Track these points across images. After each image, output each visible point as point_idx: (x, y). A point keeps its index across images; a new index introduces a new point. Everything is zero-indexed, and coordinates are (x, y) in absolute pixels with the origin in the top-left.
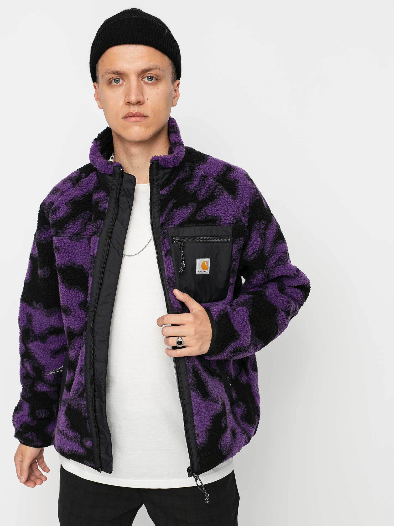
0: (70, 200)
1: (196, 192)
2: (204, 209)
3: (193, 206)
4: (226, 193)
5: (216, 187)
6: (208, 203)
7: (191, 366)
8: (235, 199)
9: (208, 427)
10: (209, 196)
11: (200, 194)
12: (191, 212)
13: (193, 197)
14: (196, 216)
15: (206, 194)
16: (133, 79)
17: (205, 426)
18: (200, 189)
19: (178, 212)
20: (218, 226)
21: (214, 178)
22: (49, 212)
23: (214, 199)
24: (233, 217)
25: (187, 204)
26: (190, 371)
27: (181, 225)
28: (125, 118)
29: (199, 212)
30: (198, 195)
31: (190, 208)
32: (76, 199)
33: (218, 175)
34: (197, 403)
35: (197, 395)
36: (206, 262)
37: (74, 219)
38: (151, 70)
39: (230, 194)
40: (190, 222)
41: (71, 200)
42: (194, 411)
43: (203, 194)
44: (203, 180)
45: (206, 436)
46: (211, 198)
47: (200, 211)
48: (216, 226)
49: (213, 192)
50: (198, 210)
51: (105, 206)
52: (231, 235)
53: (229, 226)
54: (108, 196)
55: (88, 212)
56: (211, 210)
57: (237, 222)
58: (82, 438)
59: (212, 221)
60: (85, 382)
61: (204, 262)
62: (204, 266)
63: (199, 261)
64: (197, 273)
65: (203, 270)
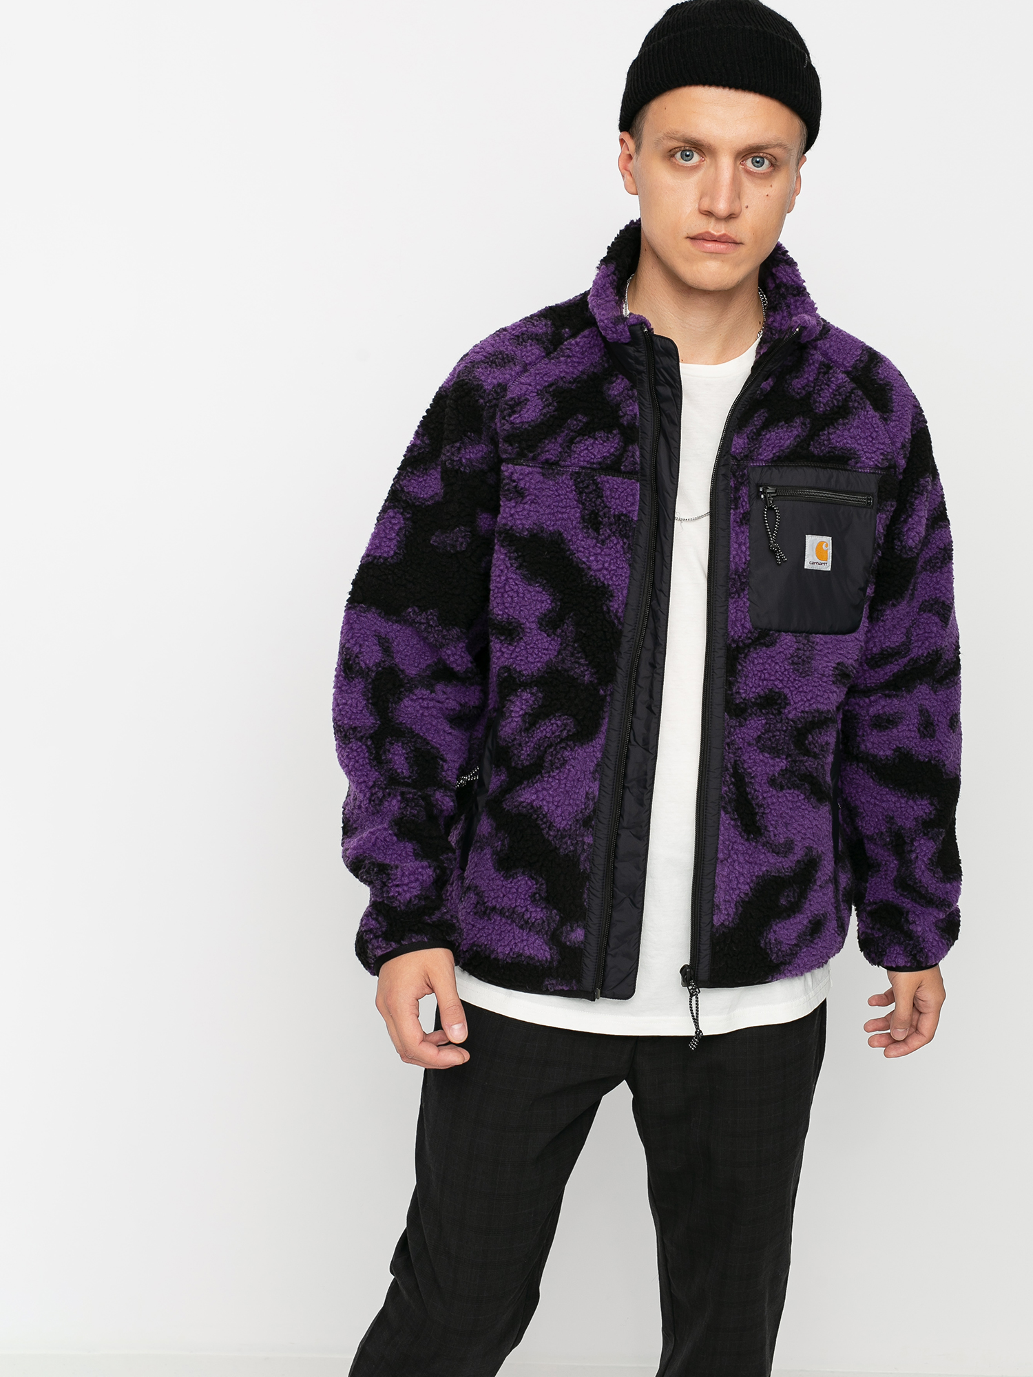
0: (545, 387)
1: (809, 395)
2: (826, 432)
3: (804, 424)
4: (869, 407)
5: (852, 392)
6: (836, 420)
7: (732, 761)
8: (885, 419)
9: (742, 896)
10: (839, 407)
11: (820, 402)
12: (798, 436)
13: (804, 405)
14: (809, 445)
15: (832, 402)
17: (737, 892)
18: (819, 390)
19: (768, 436)
20: (850, 470)
21: (847, 373)
22: (496, 405)
23: (848, 414)
24: (882, 454)
25: (788, 420)
26: (727, 770)
27: (775, 461)
28: (693, 239)
29: (816, 438)
30: (815, 402)
31: (795, 427)
32: (561, 384)
33: (854, 367)
34: (729, 840)
35: (732, 823)
36: (824, 544)
39: (876, 408)
40: (796, 456)
41: (550, 386)
42: (721, 856)
43: (824, 401)
44: (825, 373)
45: (735, 914)
46: (841, 412)
47: (819, 435)
48: (847, 470)
49: (846, 400)
50: (813, 434)
51: (632, 410)
52: (876, 494)
53: (873, 473)
54: (633, 387)
55: (580, 417)
56: (842, 437)
57: (889, 467)
58: (562, 923)
59: (840, 460)
60: (599, 794)
61: (821, 544)
62: (819, 551)
63: (812, 541)
64: (807, 566)
65: (819, 561)
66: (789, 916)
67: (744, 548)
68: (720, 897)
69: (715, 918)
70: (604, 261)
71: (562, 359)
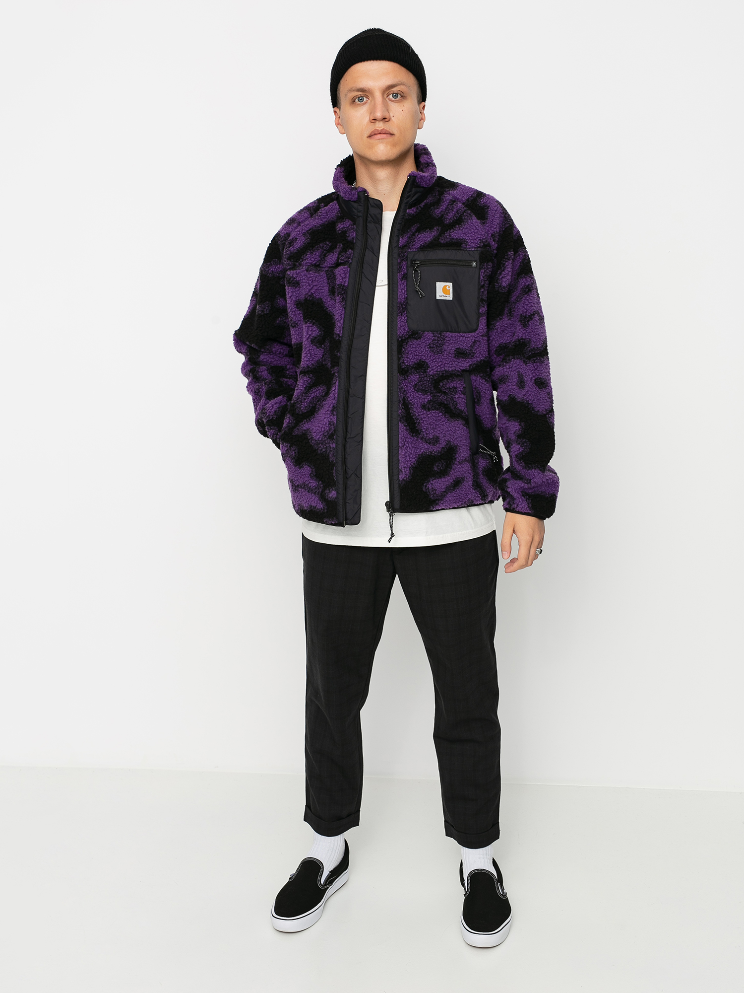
0: (307, 231)
1: (442, 216)
2: (448, 232)
3: (438, 230)
4: (474, 218)
5: (465, 212)
6: (455, 226)
7: (402, 397)
8: (484, 223)
9: (412, 464)
10: (457, 220)
11: (447, 218)
12: (435, 235)
13: (440, 221)
14: (439, 239)
15: (454, 218)
16: (378, 95)
17: (410, 462)
18: (447, 213)
19: (419, 236)
20: (463, 250)
21: (463, 203)
22: (285, 243)
23: (461, 222)
24: (480, 240)
25: (431, 228)
26: (400, 402)
27: (422, 248)
28: (370, 136)
30: (445, 218)
31: (434, 232)
32: (314, 228)
33: (468, 200)
34: (404, 437)
35: (405, 428)
36: (448, 287)
37: (312, 249)
38: (396, 86)
39: (478, 219)
40: (434, 245)
41: (309, 230)
42: (400, 445)
43: (450, 217)
44: (451, 205)
45: (410, 473)
46: (459, 221)
47: (444, 234)
48: (461, 249)
49: (461, 216)
50: (442, 233)
51: (353, 235)
52: (478, 260)
53: (476, 250)
54: (354, 224)
55: (328, 243)
56: (456, 234)
57: (485, 246)
58: (325, 488)
59: (457, 245)
60: (337, 422)
61: (445, 286)
62: (445, 290)
63: (440, 286)
64: (438, 298)
65: (445, 295)
66: (440, 477)
67: (403, 291)
68: (401, 465)
69: (400, 476)
70: (338, 166)
71: (317, 217)
